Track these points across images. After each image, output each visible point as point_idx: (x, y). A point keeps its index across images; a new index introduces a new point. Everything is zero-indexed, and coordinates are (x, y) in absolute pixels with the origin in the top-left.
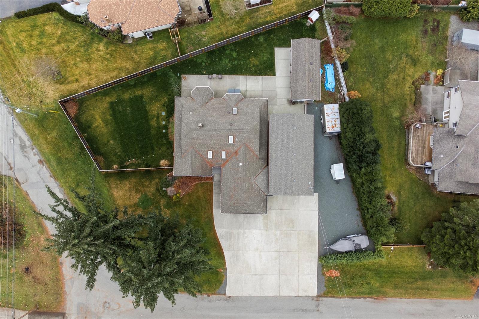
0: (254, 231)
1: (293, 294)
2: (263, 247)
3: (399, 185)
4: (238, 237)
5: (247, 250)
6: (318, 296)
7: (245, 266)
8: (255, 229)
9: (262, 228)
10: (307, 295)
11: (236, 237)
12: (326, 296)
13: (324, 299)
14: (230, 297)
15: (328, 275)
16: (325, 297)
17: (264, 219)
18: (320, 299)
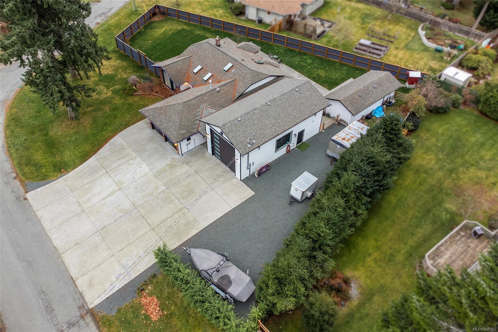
0: (144, 166)
1: (74, 272)
2: (129, 188)
3: (381, 285)
4: (123, 157)
5: (112, 176)
6: (92, 312)
7: (86, 186)
8: (148, 165)
9: (155, 171)
10: (84, 293)
11: (121, 156)
12: (100, 323)
13: (92, 325)
14: (26, 199)
15: (144, 301)
16: (97, 323)
17: (168, 165)
18: (89, 319)
